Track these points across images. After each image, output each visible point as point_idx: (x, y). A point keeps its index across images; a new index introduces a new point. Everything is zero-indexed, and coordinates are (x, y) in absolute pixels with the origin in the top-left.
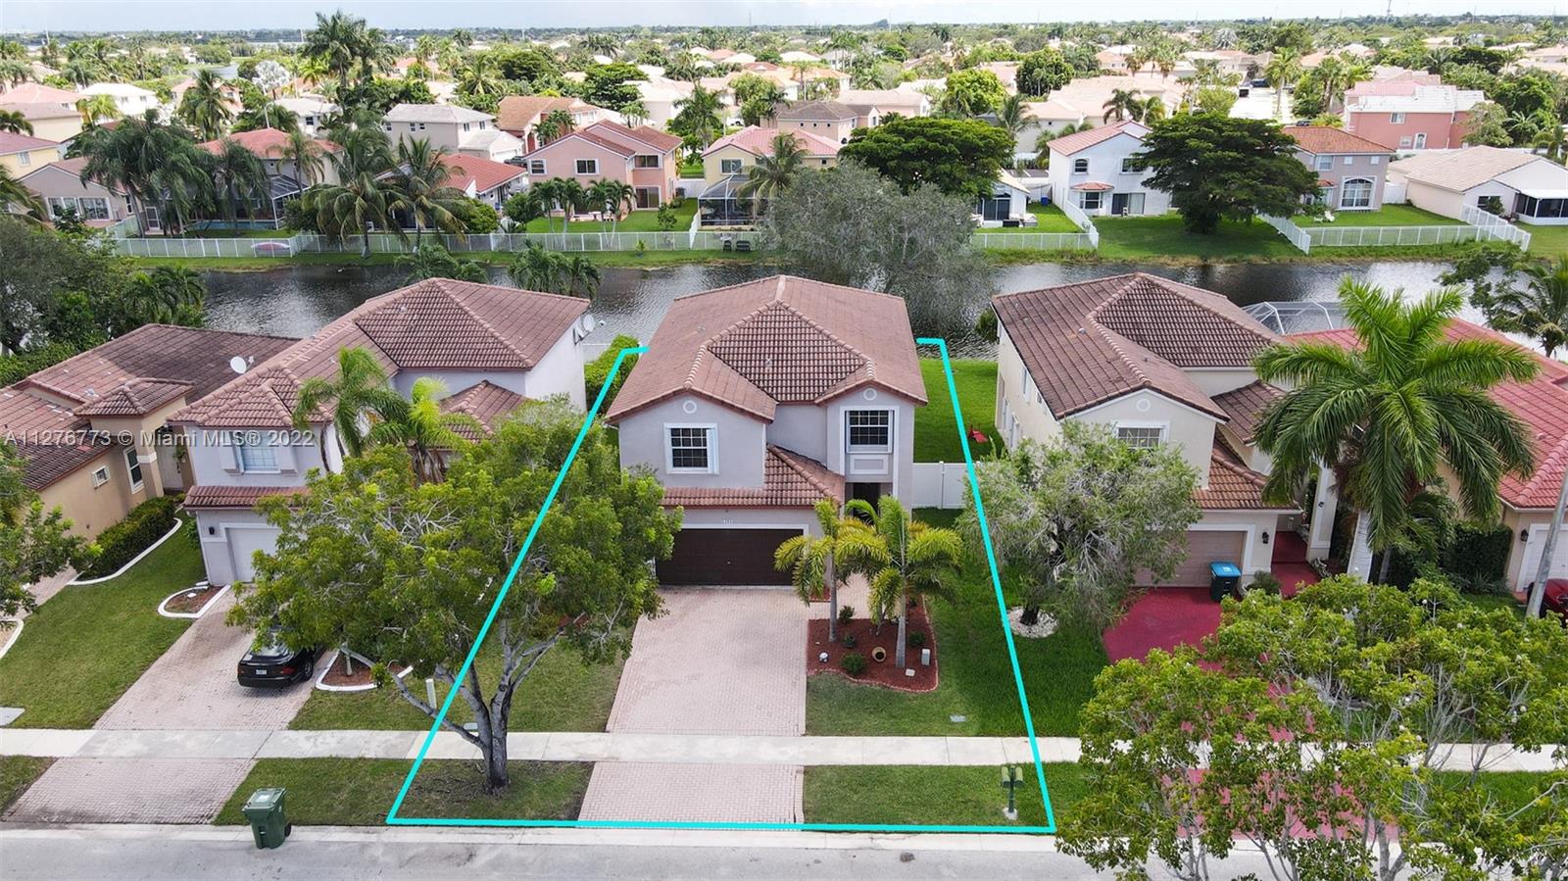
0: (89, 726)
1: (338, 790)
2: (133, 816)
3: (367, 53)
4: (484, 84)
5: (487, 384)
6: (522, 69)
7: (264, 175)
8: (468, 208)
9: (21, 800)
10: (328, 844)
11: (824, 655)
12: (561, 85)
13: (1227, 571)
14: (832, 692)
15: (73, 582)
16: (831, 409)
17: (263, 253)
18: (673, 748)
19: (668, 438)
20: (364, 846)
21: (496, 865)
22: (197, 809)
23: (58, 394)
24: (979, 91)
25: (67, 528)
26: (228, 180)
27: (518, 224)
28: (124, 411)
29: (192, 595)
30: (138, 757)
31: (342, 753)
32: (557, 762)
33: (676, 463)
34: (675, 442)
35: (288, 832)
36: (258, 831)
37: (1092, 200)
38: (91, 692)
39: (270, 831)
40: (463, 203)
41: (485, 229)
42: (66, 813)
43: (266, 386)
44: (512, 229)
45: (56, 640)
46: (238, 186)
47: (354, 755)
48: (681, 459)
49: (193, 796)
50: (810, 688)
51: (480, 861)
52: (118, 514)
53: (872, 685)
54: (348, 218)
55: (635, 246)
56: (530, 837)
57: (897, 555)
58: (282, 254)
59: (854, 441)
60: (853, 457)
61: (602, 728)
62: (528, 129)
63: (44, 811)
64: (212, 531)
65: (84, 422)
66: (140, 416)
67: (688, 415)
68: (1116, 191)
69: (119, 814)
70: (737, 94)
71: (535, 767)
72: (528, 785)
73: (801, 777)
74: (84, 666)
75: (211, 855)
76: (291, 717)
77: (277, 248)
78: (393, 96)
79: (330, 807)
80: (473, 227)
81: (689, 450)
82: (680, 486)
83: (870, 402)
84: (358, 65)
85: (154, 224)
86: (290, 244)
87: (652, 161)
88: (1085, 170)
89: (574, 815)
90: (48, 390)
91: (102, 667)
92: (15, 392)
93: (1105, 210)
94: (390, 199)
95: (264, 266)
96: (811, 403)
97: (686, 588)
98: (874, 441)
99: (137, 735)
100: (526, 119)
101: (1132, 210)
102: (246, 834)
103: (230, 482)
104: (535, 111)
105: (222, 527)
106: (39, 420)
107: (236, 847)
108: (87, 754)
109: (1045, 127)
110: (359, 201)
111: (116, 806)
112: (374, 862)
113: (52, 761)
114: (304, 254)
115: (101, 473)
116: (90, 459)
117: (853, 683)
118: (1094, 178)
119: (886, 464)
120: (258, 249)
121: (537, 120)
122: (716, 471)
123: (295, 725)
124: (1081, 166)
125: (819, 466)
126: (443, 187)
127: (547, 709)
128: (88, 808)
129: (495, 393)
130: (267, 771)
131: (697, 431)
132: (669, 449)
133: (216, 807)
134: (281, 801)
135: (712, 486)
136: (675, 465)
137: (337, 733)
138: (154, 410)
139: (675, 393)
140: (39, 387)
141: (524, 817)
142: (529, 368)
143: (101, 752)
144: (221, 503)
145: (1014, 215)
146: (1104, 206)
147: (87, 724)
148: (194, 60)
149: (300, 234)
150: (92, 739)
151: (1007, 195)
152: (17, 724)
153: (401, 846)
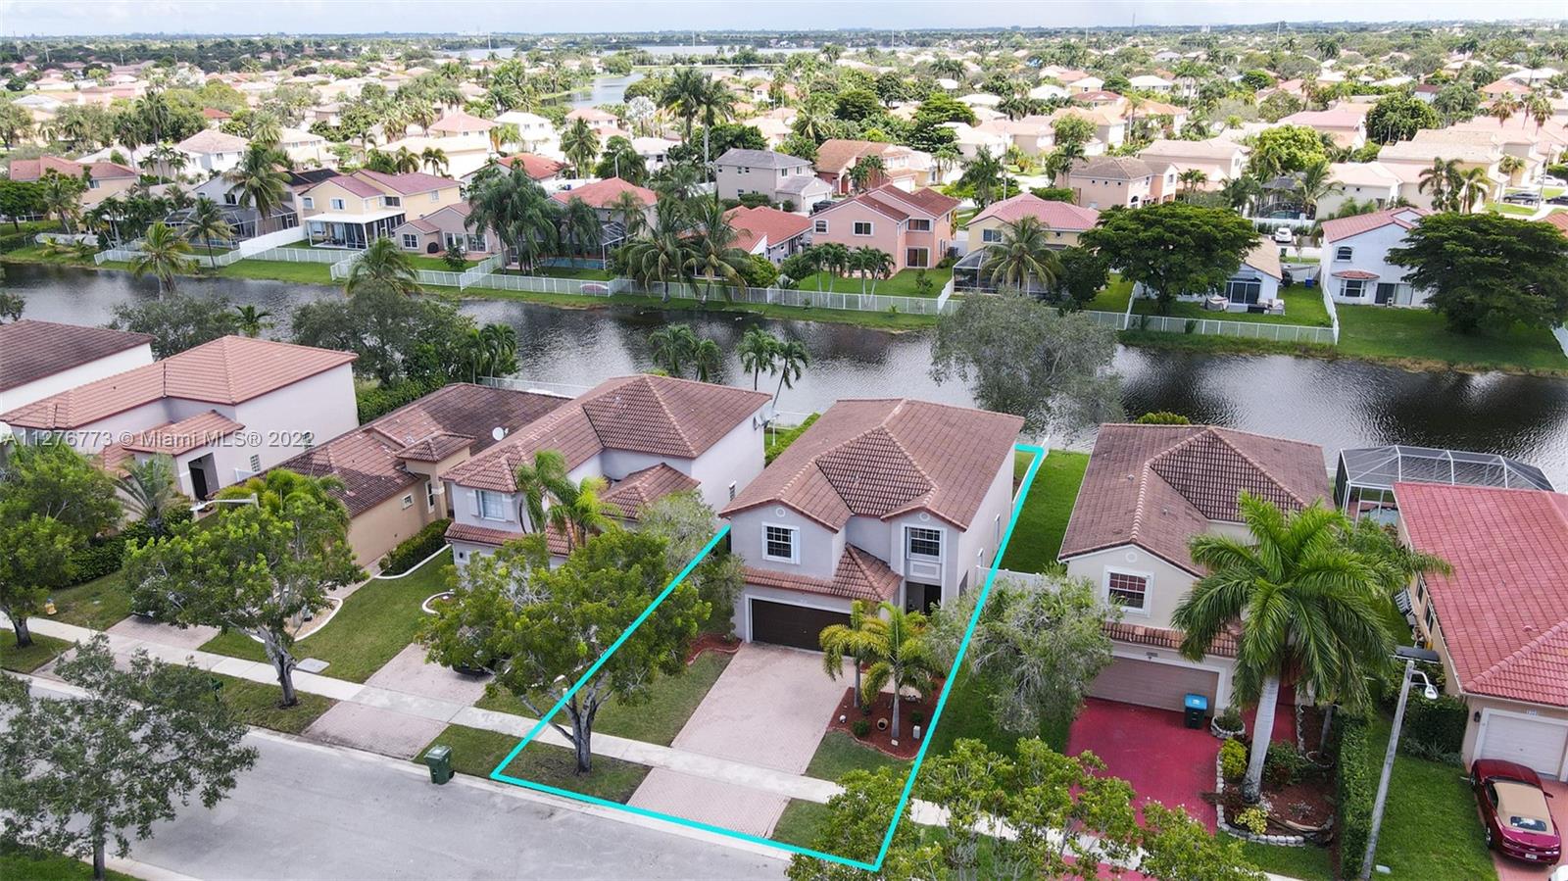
0: (362, 682)
1: (488, 754)
2: (371, 747)
3: (710, 102)
4: (814, 124)
5: (664, 465)
6: (854, 106)
7: (598, 224)
8: (750, 266)
9: (314, 724)
10: (472, 788)
11: (843, 717)
12: (887, 124)
13: (1197, 703)
14: (837, 747)
15: (378, 576)
16: (895, 524)
17: (588, 294)
18: (708, 767)
19: (765, 533)
20: (492, 794)
21: (563, 823)
22: (406, 750)
23: (389, 438)
24: (1293, 149)
25: (354, 558)
26: (570, 230)
27: (792, 281)
28: (425, 458)
29: (445, 598)
30: (384, 708)
31: (500, 730)
32: (628, 762)
33: (770, 552)
34: (770, 537)
35: (451, 776)
36: (433, 771)
37: (1353, 287)
38: (369, 658)
39: (441, 773)
40: (746, 261)
41: (764, 285)
42: (335, 737)
43: (503, 460)
44: (786, 285)
45: (359, 618)
46: (578, 235)
47: (506, 733)
48: (774, 549)
49: (408, 741)
50: (825, 741)
51: (555, 819)
52: (418, 528)
53: (870, 747)
54: (652, 270)
55: (887, 309)
56: (591, 810)
57: (894, 653)
58: (602, 296)
59: (914, 550)
60: (912, 563)
61: (668, 744)
62: (842, 172)
63: (324, 734)
64: (461, 555)
65: (401, 463)
66: (435, 462)
67: (780, 519)
68: (1381, 281)
69: (363, 744)
70: (1057, 135)
71: (614, 763)
72: (602, 774)
73: (785, 804)
74: (370, 640)
75: (404, 780)
76: (478, 698)
77: (599, 289)
78: (729, 139)
79: (481, 764)
80: (752, 282)
81: (779, 543)
82: (772, 569)
83: (925, 523)
84: (703, 111)
85: (515, 260)
86: (608, 287)
87: (925, 224)
88: (1349, 258)
89: (624, 801)
90: (384, 435)
91: (379, 643)
92: (364, 435)
93: (1368, 297)
94: (686, 256)
95: (585, 304)
96: (878, 517)
97: (772, 646)
98: (929, 552)
99: (388, 692)
100: (842, 162)
101: (1398, 301)
102: (425, 772)
103: (475, 523)
104: (851, 155)
105: (468, 553)
106: (374, 457)
107: (420, 780)
108: (356, 702)
109: (1350, 193)
110: (662, 256)
111: (363, 739)
112: (494, 806)
113: (336, 701)
114: (619, 294)
115: (408, 499)
116: (402, 489)
117: (856, 742)
118: (1356, 266)
119: (938, 572)
120: (585, 288)
121: (852, 164)
122: (798, 562)
123: (479, 705)
124: (1345, 254)
125: (884, 566)
126: (731, 247)
127: (638, 723)
128: (348, 737)
129: (668, 474)
130: (455, 733)
131: (786, 531)
132: (765, 541)
133: (417, 751)
134: (448, 755)
135: (794, 572)
136: (769, 553)
137: (502, 715)
138: (445, 458)
139: (769, 502)
140: (379, 432)
141: (593, 795)
142: (693, 458)
143: (364, 701)
144: (466, 537)
145: (1263, 300)
146: (1367, 294)
147: (361, 680)
148: (601, 70)
149: (617, 279)
150: (363, 691)
151: (1257, 280)
152: (324, 673)
153: (514, 799)
